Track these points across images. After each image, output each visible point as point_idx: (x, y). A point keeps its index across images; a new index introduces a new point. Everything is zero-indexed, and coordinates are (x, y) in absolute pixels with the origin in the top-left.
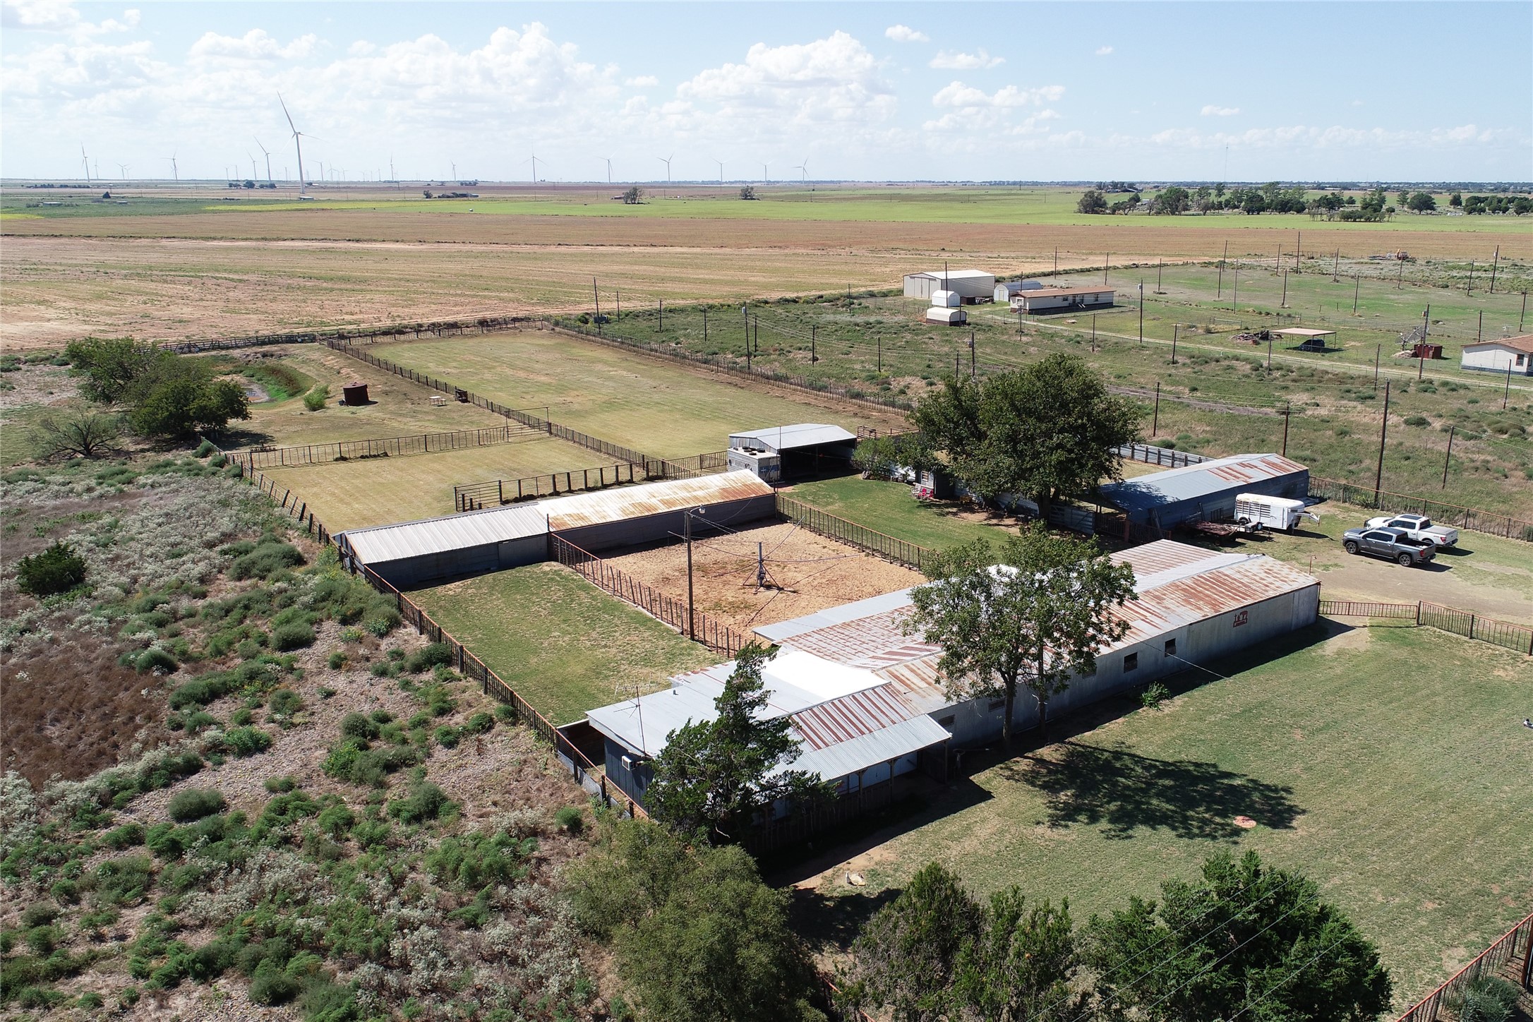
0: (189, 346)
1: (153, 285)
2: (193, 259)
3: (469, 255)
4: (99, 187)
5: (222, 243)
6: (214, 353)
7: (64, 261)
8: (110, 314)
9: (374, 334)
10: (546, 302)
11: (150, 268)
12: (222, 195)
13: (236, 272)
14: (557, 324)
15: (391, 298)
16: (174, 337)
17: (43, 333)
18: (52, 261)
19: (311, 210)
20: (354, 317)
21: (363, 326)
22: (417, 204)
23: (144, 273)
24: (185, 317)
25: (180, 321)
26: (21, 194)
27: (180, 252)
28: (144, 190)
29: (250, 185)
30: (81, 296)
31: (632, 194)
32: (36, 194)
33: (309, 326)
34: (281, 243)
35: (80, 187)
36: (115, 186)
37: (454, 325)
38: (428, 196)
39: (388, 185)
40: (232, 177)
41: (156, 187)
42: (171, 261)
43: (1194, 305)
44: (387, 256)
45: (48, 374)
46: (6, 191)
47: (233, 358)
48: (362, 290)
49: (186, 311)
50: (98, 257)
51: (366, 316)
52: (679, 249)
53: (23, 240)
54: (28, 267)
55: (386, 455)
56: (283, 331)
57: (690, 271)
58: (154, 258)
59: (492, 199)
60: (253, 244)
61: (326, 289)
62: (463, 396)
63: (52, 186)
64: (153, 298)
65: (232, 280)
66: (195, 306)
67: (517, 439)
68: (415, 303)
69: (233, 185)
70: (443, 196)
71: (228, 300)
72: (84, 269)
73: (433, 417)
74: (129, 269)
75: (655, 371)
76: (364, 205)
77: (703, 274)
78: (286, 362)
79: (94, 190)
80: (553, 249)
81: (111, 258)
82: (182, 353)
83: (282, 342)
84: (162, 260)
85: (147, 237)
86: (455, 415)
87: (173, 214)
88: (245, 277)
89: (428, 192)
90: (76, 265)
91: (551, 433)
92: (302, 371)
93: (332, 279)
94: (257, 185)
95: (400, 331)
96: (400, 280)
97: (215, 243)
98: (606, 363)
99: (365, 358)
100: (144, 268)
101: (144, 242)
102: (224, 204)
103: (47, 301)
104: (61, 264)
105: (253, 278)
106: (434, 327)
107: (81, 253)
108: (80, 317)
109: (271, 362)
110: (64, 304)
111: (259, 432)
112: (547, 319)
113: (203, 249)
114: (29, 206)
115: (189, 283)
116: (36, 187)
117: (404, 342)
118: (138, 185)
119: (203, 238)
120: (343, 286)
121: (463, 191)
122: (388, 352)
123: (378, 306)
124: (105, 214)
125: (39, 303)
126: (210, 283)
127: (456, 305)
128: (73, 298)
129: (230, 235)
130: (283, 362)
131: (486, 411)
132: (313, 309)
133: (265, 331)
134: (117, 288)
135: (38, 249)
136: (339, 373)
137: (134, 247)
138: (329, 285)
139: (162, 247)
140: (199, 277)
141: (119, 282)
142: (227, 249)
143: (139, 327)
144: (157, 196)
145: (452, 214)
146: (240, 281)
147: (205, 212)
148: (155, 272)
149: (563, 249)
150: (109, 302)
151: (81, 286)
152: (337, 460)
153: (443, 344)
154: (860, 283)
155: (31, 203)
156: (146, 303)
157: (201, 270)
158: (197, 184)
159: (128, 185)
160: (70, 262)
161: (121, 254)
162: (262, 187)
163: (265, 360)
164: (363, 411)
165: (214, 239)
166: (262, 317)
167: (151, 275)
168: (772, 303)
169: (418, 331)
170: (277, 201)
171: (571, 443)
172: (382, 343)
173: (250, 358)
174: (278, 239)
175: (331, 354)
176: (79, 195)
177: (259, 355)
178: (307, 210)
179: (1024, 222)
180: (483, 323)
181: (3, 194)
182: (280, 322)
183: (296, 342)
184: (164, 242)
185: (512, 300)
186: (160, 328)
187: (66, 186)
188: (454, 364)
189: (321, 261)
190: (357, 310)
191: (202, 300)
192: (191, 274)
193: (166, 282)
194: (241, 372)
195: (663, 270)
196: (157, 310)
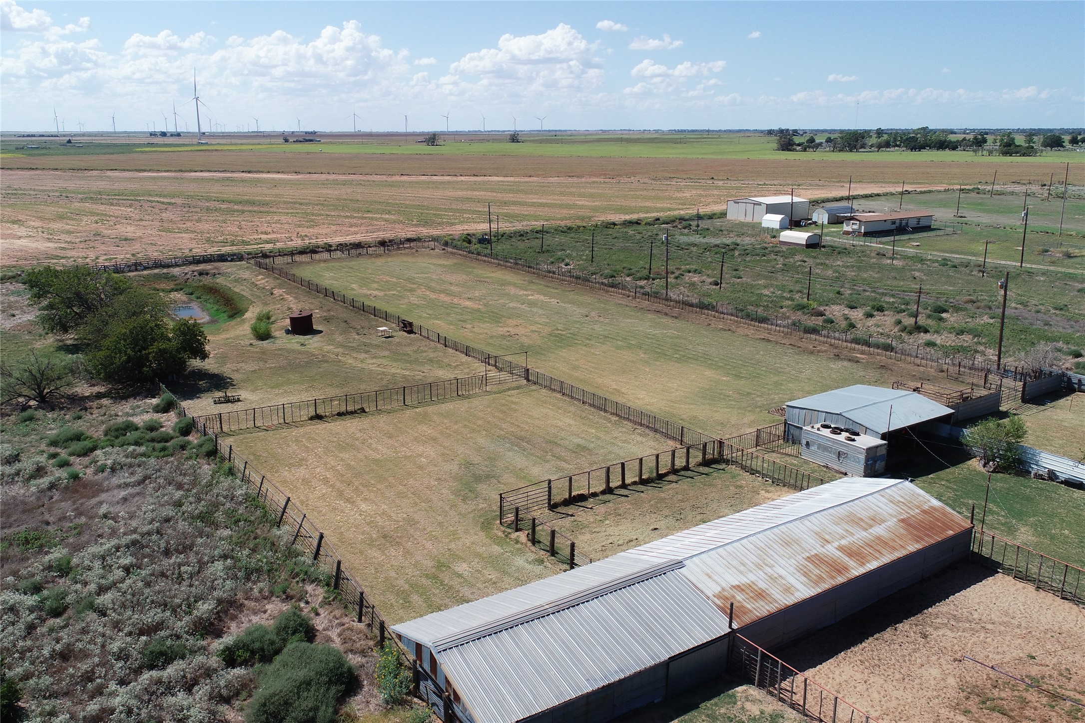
0: (136, 264)
1: (102, 207)
2: (131, 186)
3: (336, 183)
4: (64, 136)
5: (150, 174)
6: (156, 271)
7: (37, 188)
8: (69, 232)
9: (292, 254)
10: (426, 224)
11: (100, 193)
12: (146, 141)
13: (165, 196)
14: (446, 244)
15: (295, 219)
16: (122, 256)
17: (13, 250)
18: (29, 187)
19: (208, 150)
20: (269, 236)
21: (279, 245)
22: (278, 146)
23: (95, 197)
24: (130, 235)
25: (126, 240)
26: (13, 141)
27: (120, 181)
28: (94, 138)
29: (164, 134)
30: (47, 216)
31: (432, 139)
32: (23, 141)
33: (233, 245)
34: (193, 174)
35: (52, 136)
36: (75, 135)
37: (358, 246)
38: (286, 141)
39: (256, 134)
40: (151, 130)
41: (102, 136)
42: (114, 187)
43: (1008, 228)
44: (276, 184)
45: (13, 293)
46: (3, 139)
47: (173, 276)
48: (268, 212)
49: (129, 230)
50: (61, 184)
51: (279, 236)
52: (496, 179)
53: (10, 172)
54: (10, 192)
55: (363, 410)
56: (213, 250)
57: (522, 196)
58: (103, 185)
59: (331, 143)
60: (173, 174)
61: (238, 211)
62: (408, 327)
63: (33, 136)
64: (102, 218)
65: (163, 203)
66: (137, 225)
67: (495, 389)
68: (316, 225)
69: (153, 134)
70: (297, 141)
71: (162, 221)
72: (51, 194)
73: (387, 353)
74: (85, 193)
75: (571, 296)
76: (243, 147)
77: (535, 199)
78: (220, 280)
79: (61, 138)
80: (398, 178)
81: (71, 185)
82: (130, 271)
83: (214, 261)
84: (108, 186)
85: (97, 170)
86: (408, 350)
87: (113, 154)
88: (173, 201)
89: (286, 138)
90: (45, 191)
91: (528, 380)
92: (236, 290)
93: (240, 203)
94: (168, 135)
95: (312, 251)
96: (295, 203)
97: (145, 174)
98: (515, 285)
99: (293, 278)
100: (95, 193)
101: (95, 173)
102: (148, 147)
103: (20, 221)
104: (34, 190)
105: (179, 201)
106: (341, 247)
107: (50, 182)
108: (45, 235)
109: (207, 280)
110: (33, 224)
111: (216, 371)
112: (435, 239)
113: (137, 178)
114: (17, 149)
115: (131, 206)
116: (24, 136)
117: (320, 261)
118: (90, 135)
119: (136, 170)
120: (251, 208)
121: (309, 138)
122: (309, 271)
123: (286, 226)
124: (69, 154)
125: (14, 222)
126: (146, 205)
127: (351, 226)
128: (41, 219)
129: (156, 168)
130: (218, 281)
131: (439, 345)
132: (234, 229)
133: (199, 251)
134: (75, 210)
135: (20, 179)
136: (272, 294)
137: (88, 177)
138: (240, 207)
139: (107, 177)
140: (137, 200)
141: (77, 205)
142: (154, 178)
143: (92, 244)
144: (103, 142)
145: (308, 153)
146: (170, 204)
147: (136, 152)
148: (103, 196)
149: (405, 178)
150: (68, 221)
151: (48, 208)
152: (312, 419)
153: (354, 263)
154: (674, 206)
155: (19, 147)
156: (97, 223)
157: (138, 195)
158: (129, 134)
159: (83, 135)
160: (41, 188)
161: (79, 182)
162: (172, 135)
163: (201, 278)
164: (312, 342)
165: (144, 171)
166: (192, 236)
167: (101, 199)
168: (620, 225)
169: (329, 251)
170: (183, 145)
171: (559, 396)
172: (301, 263)
173: (188, 276)
174: (191, 171)
175: (260, 274)
176: (51, 142)
177: (196, 273)
178: (206, 150)
179: (745, 157)
180: (383, 243)
181: (2, 141)
182: (208, 240)
183: (226, 260)
184: (109, 173)
185: (395, 222)
186: (109, 246)
187: (43, 136)
188: (375, 286)
189: (227, 188)
190: (269, 230)
191: (141, 220)
192: (132, 198)
193: (112, 204)
194: (181, 289)
195: (499, 195)
196: (106, 229)
